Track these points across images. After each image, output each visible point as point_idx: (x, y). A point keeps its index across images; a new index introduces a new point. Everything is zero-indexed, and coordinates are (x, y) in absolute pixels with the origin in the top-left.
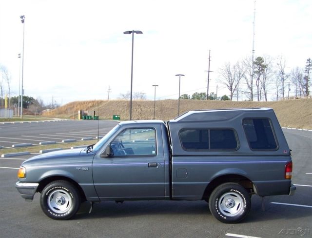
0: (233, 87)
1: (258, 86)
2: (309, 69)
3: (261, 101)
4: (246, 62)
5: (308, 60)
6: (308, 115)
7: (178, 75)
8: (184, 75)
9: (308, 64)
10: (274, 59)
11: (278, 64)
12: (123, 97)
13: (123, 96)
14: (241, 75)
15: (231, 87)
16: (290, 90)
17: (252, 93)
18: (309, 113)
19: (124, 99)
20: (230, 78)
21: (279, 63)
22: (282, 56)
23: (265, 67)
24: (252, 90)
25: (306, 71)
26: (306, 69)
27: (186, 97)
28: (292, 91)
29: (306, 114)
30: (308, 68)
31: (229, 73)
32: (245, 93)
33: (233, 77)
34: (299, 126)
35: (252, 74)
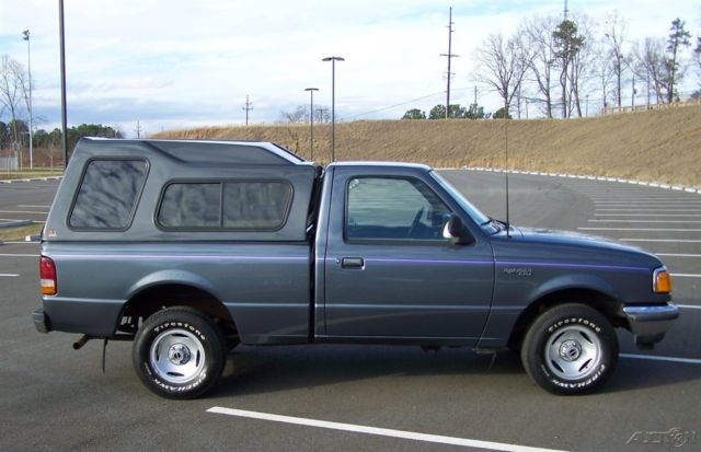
0: (510, 90)
1: (564, 86)
2: (676, 44)
3: (571, 117)
4: (534, 31)
5: (674, 23)
6: (654, 147)
7: (330, 59)
8: (343, 59)
9: (674, 32)
10: (597, 24)
11: (607, 35)
12: (288, 120)
13: (289, 117)
14: (526, 64)
15: (506, 89)
16: (635, 92)
17: (548, 102)
18: (658, 142)
19: (291, 125)
20: (503, 71)
21: (610, 32)
22: (616, 16)
23: (579, 41)
24: (548, 95)
25: (671, 47)
26: (669, 44)
27: (416, 114)
28: (638, 95)
29: (651, 144)
30: (674, 40)
31: (501, 58)
32: (534, 101)
33: (508, 67)
34: (628, 172)
35: (548, 59)
